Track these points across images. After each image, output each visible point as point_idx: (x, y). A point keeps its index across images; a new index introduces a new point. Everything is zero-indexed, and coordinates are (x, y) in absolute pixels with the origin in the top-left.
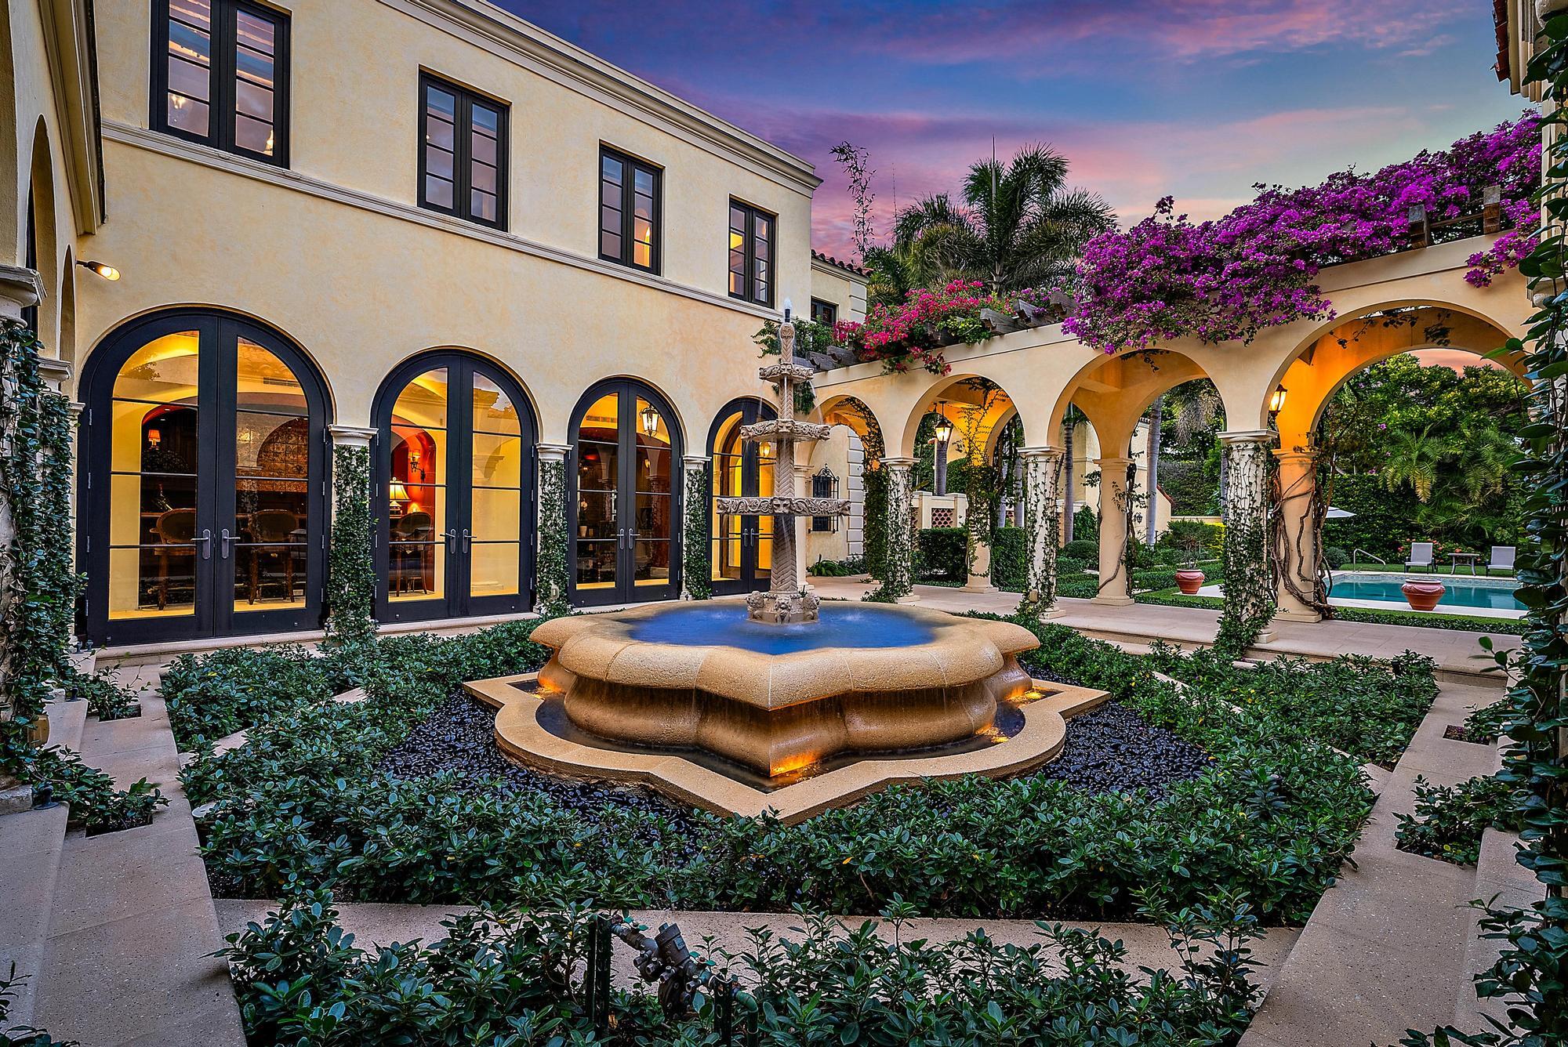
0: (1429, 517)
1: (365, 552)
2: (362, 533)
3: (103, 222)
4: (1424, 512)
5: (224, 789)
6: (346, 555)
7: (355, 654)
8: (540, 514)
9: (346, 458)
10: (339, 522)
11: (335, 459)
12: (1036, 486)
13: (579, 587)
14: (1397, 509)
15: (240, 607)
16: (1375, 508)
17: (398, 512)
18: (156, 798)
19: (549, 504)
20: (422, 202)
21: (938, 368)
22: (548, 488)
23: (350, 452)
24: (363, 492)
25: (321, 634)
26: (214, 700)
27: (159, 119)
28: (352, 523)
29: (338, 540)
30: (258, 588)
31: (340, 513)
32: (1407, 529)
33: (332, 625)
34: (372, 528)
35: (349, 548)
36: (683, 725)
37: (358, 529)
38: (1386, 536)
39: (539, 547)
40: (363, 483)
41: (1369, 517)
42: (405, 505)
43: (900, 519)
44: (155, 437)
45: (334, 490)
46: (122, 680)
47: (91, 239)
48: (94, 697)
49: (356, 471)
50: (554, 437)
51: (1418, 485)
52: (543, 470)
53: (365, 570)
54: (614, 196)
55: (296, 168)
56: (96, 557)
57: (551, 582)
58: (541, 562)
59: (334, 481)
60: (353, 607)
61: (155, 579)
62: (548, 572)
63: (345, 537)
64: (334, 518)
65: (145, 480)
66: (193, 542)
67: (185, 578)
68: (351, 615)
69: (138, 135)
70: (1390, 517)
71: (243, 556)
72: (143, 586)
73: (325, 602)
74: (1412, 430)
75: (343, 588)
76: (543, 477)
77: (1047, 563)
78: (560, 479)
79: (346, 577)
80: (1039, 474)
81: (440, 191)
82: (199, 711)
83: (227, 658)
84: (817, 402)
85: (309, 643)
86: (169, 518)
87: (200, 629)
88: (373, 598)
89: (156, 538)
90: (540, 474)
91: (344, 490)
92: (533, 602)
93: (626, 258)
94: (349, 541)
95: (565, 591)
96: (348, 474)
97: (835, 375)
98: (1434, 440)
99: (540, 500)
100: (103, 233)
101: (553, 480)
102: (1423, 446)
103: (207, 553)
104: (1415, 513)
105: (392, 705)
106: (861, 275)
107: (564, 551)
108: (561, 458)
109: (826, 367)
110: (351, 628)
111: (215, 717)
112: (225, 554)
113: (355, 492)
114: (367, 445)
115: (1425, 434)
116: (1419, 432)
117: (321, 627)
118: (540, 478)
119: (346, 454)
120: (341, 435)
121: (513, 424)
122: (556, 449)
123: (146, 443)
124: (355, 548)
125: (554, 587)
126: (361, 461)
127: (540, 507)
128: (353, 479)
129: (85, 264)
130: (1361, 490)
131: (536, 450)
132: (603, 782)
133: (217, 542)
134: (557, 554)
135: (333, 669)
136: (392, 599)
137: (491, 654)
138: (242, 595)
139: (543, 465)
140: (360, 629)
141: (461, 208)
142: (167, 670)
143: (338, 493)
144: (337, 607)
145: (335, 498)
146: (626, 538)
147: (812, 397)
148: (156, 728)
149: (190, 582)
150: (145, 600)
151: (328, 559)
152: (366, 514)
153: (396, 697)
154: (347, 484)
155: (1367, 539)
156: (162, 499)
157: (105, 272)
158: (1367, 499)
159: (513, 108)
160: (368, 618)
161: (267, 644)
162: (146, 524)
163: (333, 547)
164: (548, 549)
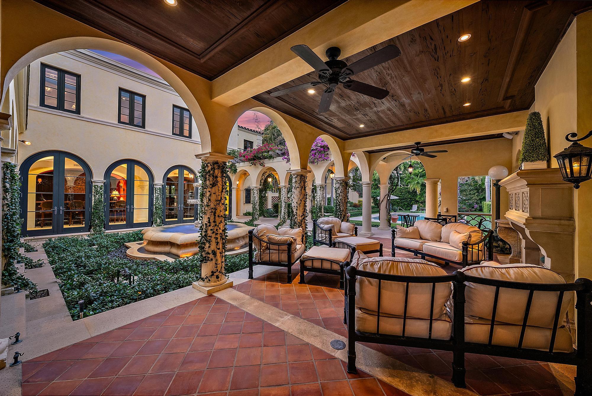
0: (420, 198)
1: (102, 212)
2: (101, 207)
3: (26, 130)
4: (419, 197)
5: (58, 261)
6: (96, 213)
7: (97, 238)
8: (154, 201)
9: (96, 188)
10: (94, 204)
11: (93, 188)
12: (282, 194)
13: (166, 220)
14: (413, 196)
15: (65, 226)
16: (408, 196)
17: (116, 200)
18: (43, 263)
19: (157, 199)
20: (119, 121)
21: (262, 165)
22: (157, 195)
23: (98, 186)
24: (101, 197)
25: (89, 233)
26: (57, 247)
27: (42, 103)
28: (98, 205)
29: (94, 209)
30: (72, 222)
31: (95, 202)
32: (416, 201)
33: (92, 231)
34: (104, 206)
35: (97, 211)
36: (167, 249)
37: (100, 206)
38: (410, 203)
39: (154, 210)
40: (102, 194)
41: (407, 198)
42: (119, 198)
43: (256, 201)
44: (40, 180)
45: (93, 196)
46: (32, 244)
47: (23, 134)
48: (25, 247)
49: (99, 191)
50: (159, 181)
51: (417, 190)
52: (155, 190)
53: (102, 217)
54: (177, 118)
55: (82, 114)
56: (24, 215)
57: (158, 219)
58: (155, 214)
59: (93, 194)
60: (98, 226)
61: (40, 219)
62: (157, 216)
63: (96, 208)
64: (93, 203)
65: (37, 195)
66: (52, 210)
67: (49, 218)
68: (98, 228)
69: (37, 108)
70: (412, 198)
71: (66, 213)
72: (36, 221)
73: (90, 225)
74: (416, 176)
75: (96, 221)
76: (155, 192)
77: (284, 213)
78: (161, 192)
79: (96, 218)
80: (283, 191)
81: (125, 118)
82: (53, 250)
83: (60, 239)
84: (238, 171)
85: (85, 236)
86: (44, 203)
87: (54, 232)
88: (104, 224)
89: (40, 209)
90: (154, 191)
91: (96, 196)
92: (152, 224)
93: (181, 134)
94: (97, 209)
95: (162, 221)
96: (97, 192)
97: (242, 164)
98: (421, 178)
99: (154, 198)
100: (26, 132)
101: (158, 192)
102: (418, 180)
103: (56, 213)
104: (417, 197)
105: (103, 248)
106: (260, 134)
107: (162, 211)
108: (161, 187)
109: (239, 162)
110: (98, 231)
111: (57, 251)
112: (61, 213)
113: (99, 197)
114: (103, 185)
115: (419, 176)
116: (418, 176)
117: (89, 231)
118: (154, 192)
119: (97, 187)
120: (95, 182)
121: (147, 178)
122: (159, 184)
123: (37, 182)
124: (99, 211)
125: (158, 220)
126: (101, 189)
127: (154, 199)
128: (98, 193)
129: (21, 141)
130: (405, 191)
131: (153, 185)
132: (145, 260)
133: (59, 210)
134: (159, 212)
135: (90, 241)
136: (110, 224)
137: (134, 237)
138: (66, 223)
139: (155, 188)
140: (100, 232)
141: (131, 122)
142: (44, 242)
143: (94, 197)
144: (94, 226)
145: (93, 198)
146: (181, 207)
147: (237, 169)
148: (42, 253)
149: (51, 220)
150: (36, 225)
151: (91, 214)
152: (102, 202)
153: (104, 246)
154: (97, 195)
155: (406, 204)
156: (42, 197)
157: (27, 143)
158: (406, 193)
159: (146, 96)
160: (103, 229)
161: (73, 236)
162: (37, 205)
163: (93, 211)
164: (157, 210)
